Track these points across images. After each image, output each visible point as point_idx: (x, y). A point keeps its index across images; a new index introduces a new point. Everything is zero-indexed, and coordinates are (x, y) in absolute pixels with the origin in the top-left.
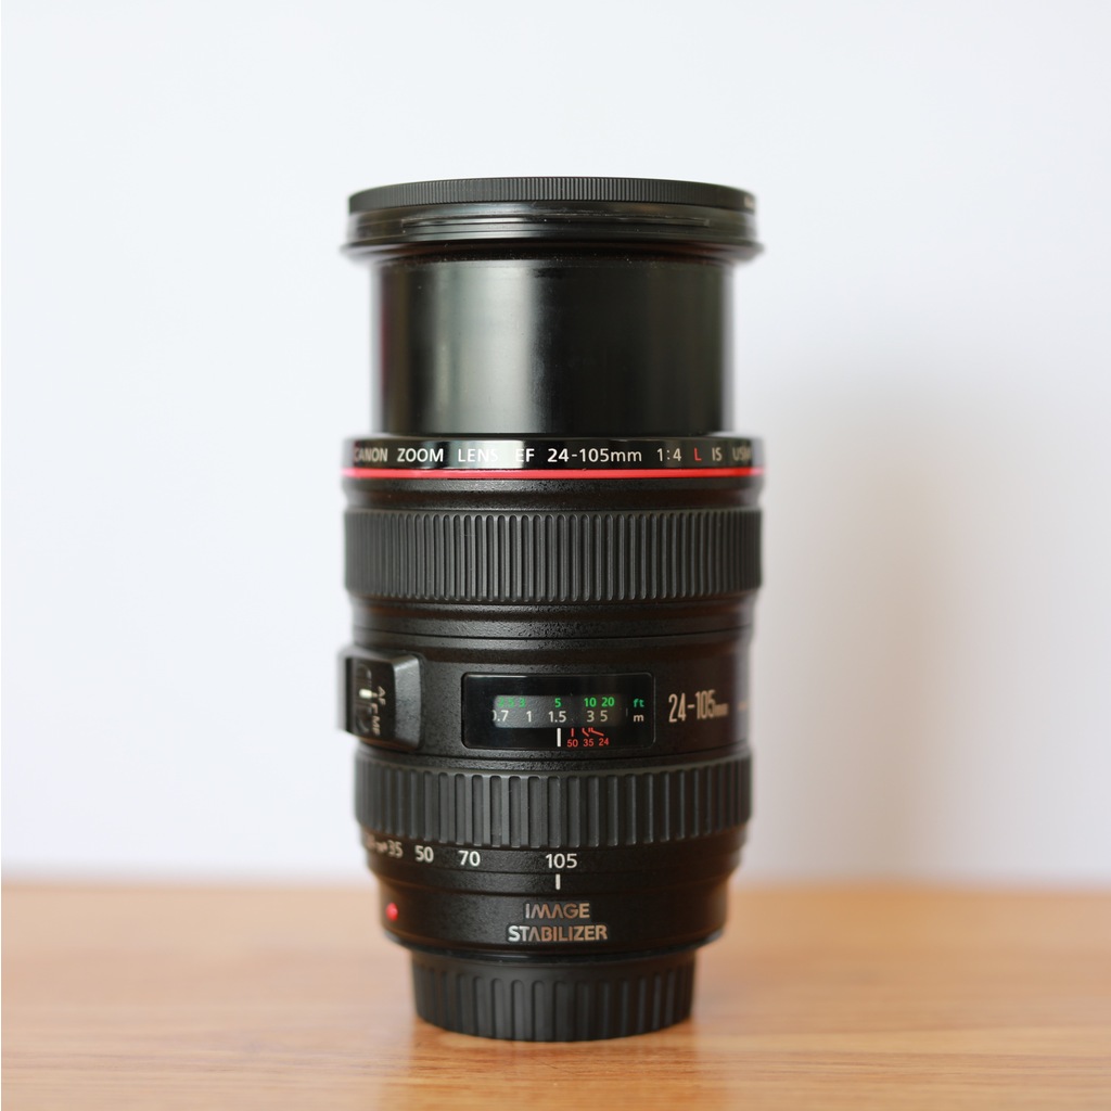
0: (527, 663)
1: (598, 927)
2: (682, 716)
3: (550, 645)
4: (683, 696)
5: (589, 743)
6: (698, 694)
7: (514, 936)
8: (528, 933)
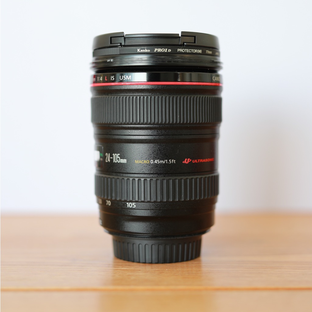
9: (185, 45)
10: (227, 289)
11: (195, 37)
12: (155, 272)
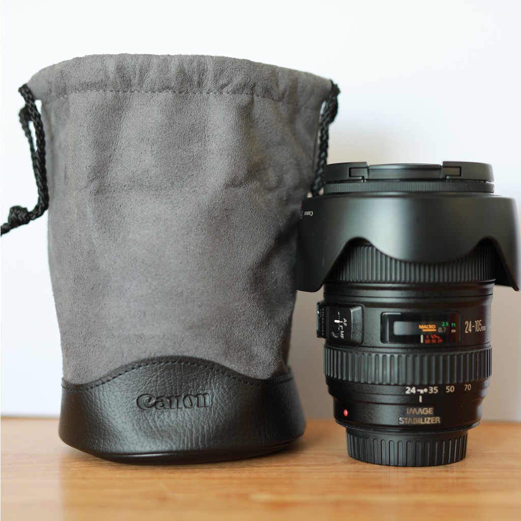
0: (409, 308)
1: (436, 418)
2: (470, 330)
3: (419, 301)
4: (470, 322)
5: (434, 341)
6: (476, 322)
7: (401, 422)
8: (408, 420)
9: (449, 179)
11: (460, 168)
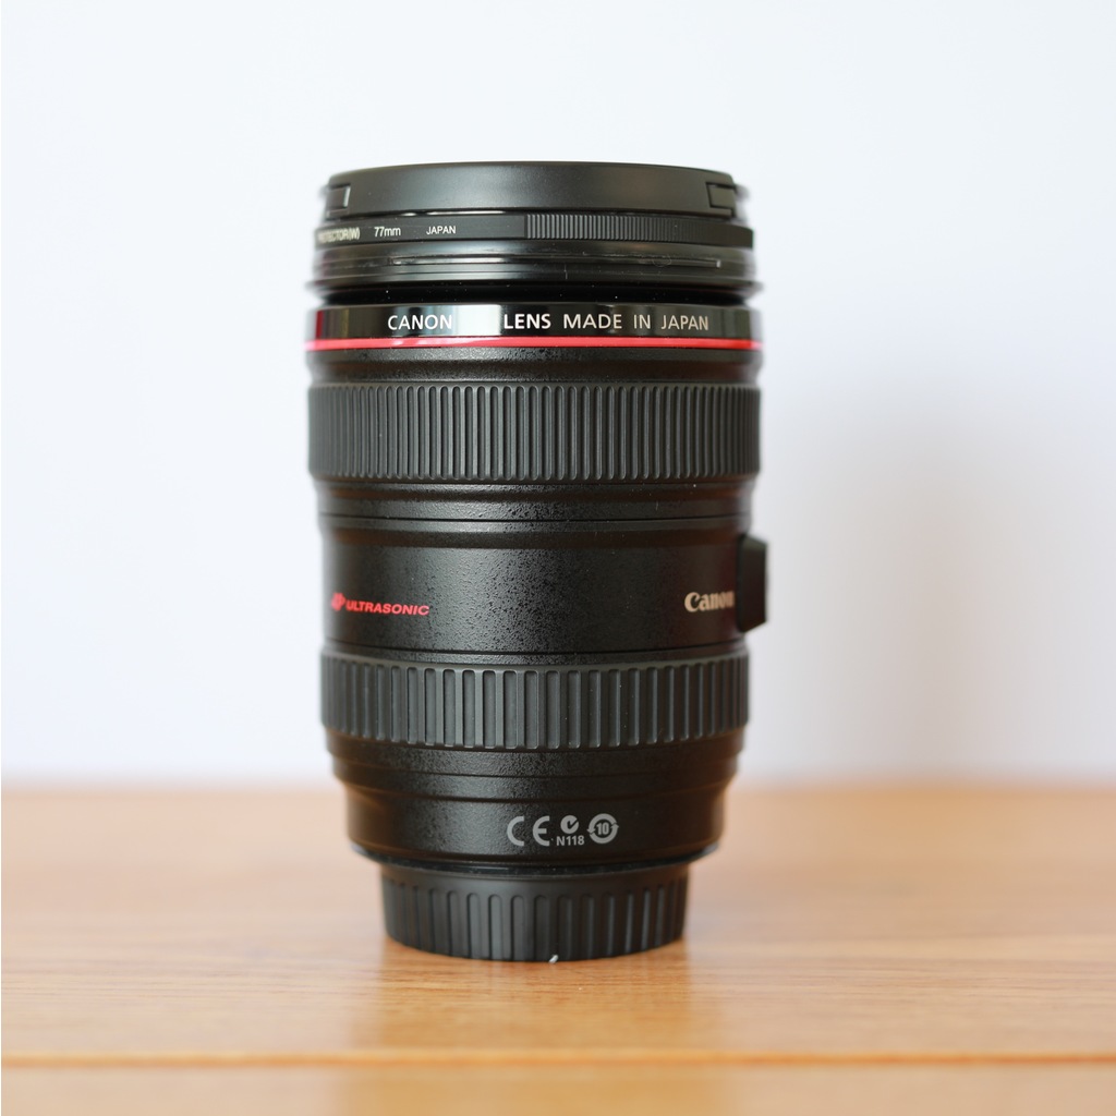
10: (788, 1061)
12: (539, 997)
